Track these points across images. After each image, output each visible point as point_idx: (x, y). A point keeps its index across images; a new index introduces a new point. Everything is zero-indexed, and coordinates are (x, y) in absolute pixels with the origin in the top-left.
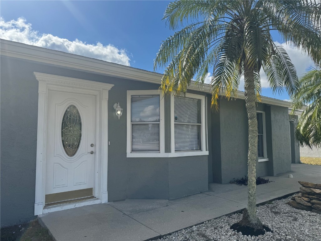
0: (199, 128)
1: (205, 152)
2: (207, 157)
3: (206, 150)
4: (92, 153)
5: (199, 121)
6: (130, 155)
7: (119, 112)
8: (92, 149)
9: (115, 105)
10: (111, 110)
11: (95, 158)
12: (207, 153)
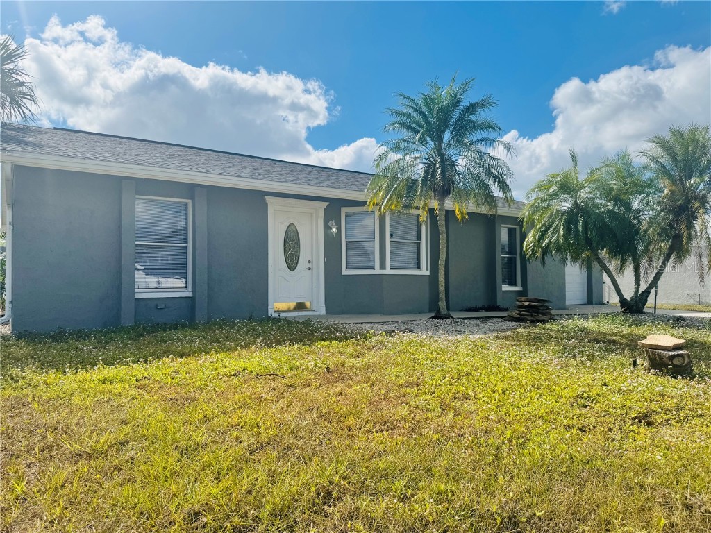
0: (419, 245)
1: (425, 271)
2: (428, 277)
3: (427, 269)
4: (309, 269)
5: (419, 238)
6: (345, 272)
7: (334, 230)
8: (309, 265)
9: (330, 222)
10: (327, 227)
11: (312, 274)
12: (428, 273)
